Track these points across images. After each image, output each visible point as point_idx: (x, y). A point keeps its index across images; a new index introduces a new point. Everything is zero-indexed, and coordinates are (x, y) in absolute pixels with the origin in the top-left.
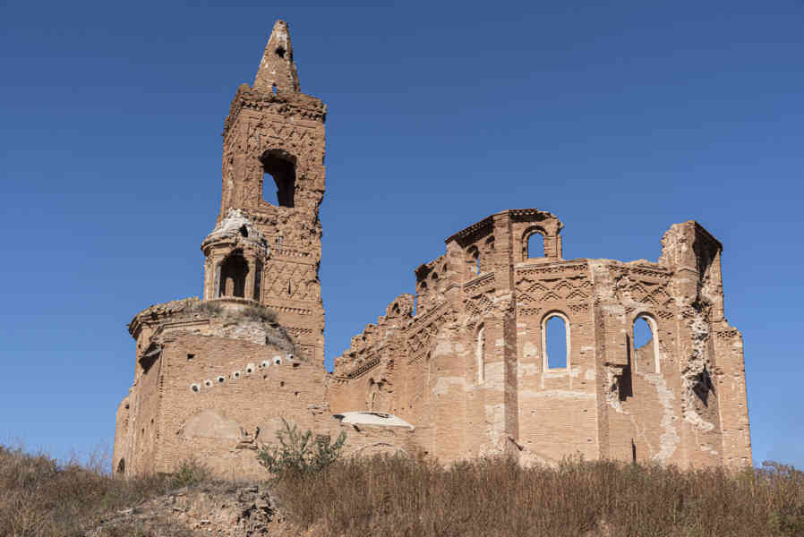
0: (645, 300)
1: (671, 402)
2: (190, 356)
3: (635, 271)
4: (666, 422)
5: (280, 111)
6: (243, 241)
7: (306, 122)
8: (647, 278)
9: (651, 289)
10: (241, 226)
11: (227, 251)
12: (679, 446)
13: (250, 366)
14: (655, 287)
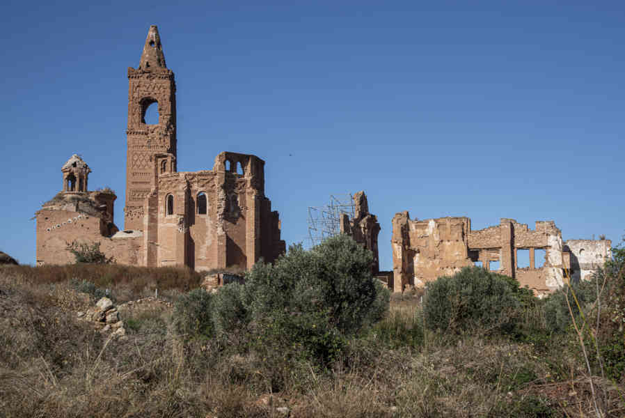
0: (203, 186)
1: (211, 224)
2: (47, 218)
3: (199, 175)
4: (209, 233)
5: (147, 78)
6: (74, 169)
7: (161, 80)
8: (203, 178)
9: (205, 181)
10: (73, 162)
11: (68, 173)
12: (213, 241)
13: (70, 220)
14: (207, 181)
